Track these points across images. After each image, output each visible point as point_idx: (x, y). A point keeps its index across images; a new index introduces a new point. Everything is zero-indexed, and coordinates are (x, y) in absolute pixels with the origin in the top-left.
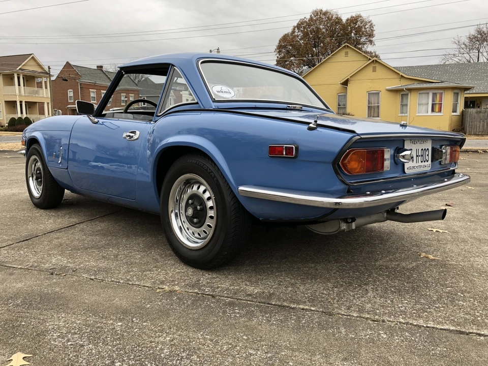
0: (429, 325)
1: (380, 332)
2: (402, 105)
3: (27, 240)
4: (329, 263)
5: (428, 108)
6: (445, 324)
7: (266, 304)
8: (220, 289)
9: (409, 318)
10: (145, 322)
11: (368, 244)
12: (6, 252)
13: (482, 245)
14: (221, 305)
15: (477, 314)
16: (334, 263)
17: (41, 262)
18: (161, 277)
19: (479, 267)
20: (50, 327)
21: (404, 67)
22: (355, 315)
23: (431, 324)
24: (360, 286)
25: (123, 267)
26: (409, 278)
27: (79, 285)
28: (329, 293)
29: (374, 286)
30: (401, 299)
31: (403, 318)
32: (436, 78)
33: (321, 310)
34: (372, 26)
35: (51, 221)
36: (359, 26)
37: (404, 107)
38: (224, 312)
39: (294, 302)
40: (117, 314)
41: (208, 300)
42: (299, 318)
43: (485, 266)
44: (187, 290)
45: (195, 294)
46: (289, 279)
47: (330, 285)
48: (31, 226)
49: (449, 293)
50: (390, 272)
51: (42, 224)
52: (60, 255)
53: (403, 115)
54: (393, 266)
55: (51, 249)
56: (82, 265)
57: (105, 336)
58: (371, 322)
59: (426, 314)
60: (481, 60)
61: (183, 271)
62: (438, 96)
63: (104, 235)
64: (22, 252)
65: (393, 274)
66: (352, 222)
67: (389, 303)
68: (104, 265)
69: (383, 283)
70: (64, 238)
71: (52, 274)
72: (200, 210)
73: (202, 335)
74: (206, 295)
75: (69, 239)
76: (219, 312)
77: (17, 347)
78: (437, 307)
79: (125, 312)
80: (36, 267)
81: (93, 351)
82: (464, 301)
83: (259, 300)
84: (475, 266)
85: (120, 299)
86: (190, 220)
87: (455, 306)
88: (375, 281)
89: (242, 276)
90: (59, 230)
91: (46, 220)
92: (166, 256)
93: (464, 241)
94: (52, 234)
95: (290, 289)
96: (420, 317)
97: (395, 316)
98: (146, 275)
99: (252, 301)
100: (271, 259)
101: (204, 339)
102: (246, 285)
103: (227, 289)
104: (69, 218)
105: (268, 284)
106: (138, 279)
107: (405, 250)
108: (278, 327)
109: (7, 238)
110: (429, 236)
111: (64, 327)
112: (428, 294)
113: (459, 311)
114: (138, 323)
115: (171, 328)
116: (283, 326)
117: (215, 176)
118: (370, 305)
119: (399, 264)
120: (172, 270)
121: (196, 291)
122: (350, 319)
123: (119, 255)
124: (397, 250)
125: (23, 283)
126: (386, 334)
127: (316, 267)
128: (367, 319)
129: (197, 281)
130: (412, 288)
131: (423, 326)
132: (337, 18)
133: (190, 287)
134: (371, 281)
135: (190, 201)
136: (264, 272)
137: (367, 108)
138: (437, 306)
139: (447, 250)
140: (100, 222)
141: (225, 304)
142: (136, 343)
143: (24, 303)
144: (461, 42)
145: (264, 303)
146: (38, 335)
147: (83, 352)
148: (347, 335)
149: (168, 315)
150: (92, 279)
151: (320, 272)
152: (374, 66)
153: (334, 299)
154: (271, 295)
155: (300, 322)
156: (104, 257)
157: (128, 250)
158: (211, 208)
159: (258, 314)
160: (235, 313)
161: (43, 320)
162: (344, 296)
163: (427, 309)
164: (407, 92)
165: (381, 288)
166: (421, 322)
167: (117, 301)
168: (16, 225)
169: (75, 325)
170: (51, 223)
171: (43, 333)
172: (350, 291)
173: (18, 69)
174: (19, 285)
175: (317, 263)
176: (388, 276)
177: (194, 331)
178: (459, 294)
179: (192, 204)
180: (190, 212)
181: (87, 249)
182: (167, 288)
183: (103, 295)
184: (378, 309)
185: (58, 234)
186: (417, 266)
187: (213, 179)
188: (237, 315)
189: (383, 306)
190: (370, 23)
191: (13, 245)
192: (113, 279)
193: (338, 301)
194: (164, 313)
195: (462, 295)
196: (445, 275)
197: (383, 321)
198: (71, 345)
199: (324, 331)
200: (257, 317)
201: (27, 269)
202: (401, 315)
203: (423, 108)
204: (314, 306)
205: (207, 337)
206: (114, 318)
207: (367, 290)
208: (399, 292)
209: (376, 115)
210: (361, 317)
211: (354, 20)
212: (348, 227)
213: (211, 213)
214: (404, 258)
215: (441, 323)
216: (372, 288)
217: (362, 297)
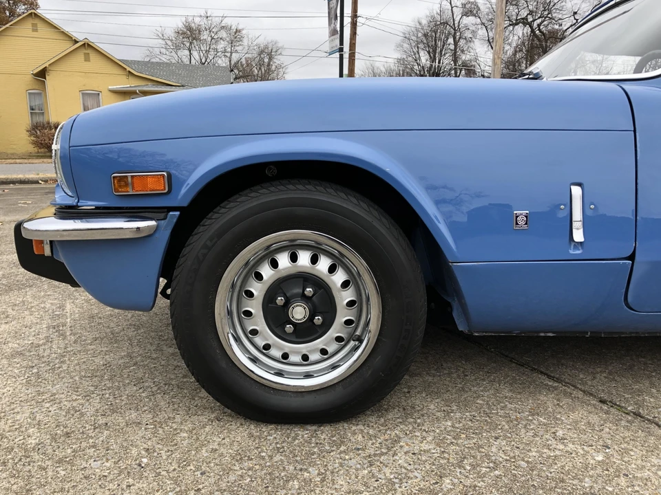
60: (193, 61)
144: (166, 37)
152: (87, 52)
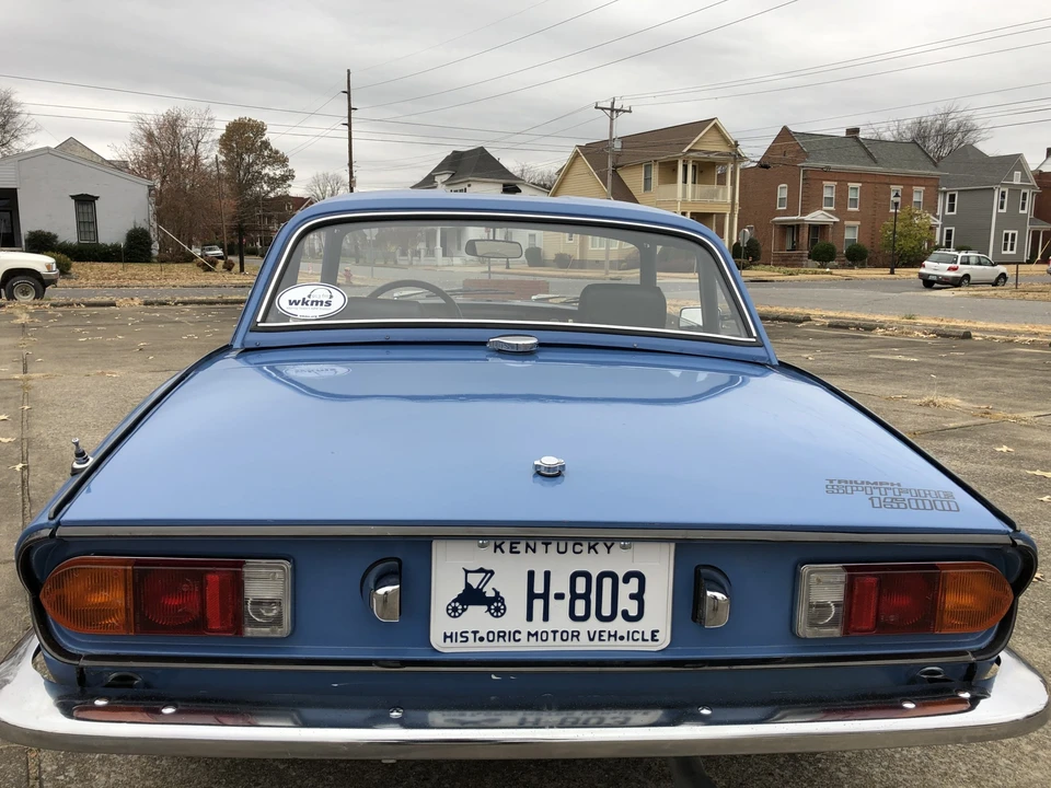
173: (685, 150)
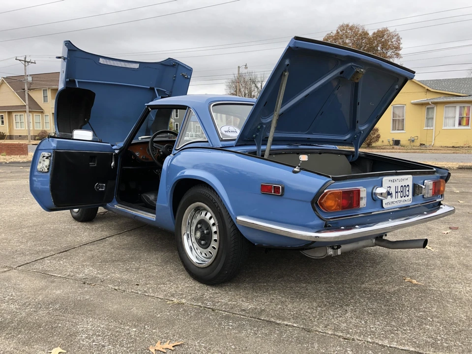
0: (392, 346)
1: (348, 349)
2: (428, 119)
3: (66, 251)
4: (320, 283)
5: (455, 121)
6: (407, 346)
7: (256, 319)
8: (219, 304)
9: (377, 338)
10: (154, 329)
11: (360, 267)
12: (49, 262)
13: (468, 271)
14: (218, 318)
15: (438, 338)
16: (324, 284)
17: (76, 272)
18: (172, 290)
19: (457, 293)
20: (80, 329)
21: (431, 81)
22: (330, 333)
23: (394, 345)
24: (341, 306)
25: (142, 279)
26: (388, 301)
27: (105, 294)
28: (312, 312)
29: (354, 307)
30: (375, 320)
31: (370, 338)
32: (464, 91)
33: (302, 326)
34: (398, 39)
35: (86, 234)
36: (385, 40)
37: (430, 121)
38: (220, 324)
39: (280, 319)
40: (133, 321)
41: (209, 313)
42: (281, 332)
43: (463, 293)
44: (192, 303)
45: (198, 307)
46: (280, 297)
47: (315, 304)
48: (70, 238)
49: (419, 317)
50: (372, 295)
51: (79, 236)
52: (92, 266)
53: (429, 128)
54: (376, 289)
55: (84, 261)
56: (109, 277)
57: (121, 340)
58: (342, 340)
59: (393, 335)
61: (191, 285)
62: (466, 109)
63: (129, 249)
64: (62, 262)
65: (374, 297)
66: (337, 249)
67: (362, 324)
68: (126, 276)
69: (363, 305)
70: (95, 250)
71: (84, 283)
72: (206, 234)
73: (198, 343)
74: (207, 308)
75: (99, 252)
76: (216, 324)
77: (54, 344)
78: (404, 330)
79: (139, 320)
80: (72, 276)
81: (112, 351)
82: (431, 325)
83: (251, 315)
84: (453, 292)
85: (137, 309)
86: (199, 241)
87: (421, 329)
88: (355, 303)
89: (240, 293)
90: (92, 243)
91: (82, 233)
92: (179, 271)
93: (452, 267)
94: (86, 246)
95: (279, 306)
96: (386, 338)
97: (364, 336)
98: (160, 288)
99: (245, 316)
100: (269, 278)
101: (200, 346)
102: (243, 301)
103: (226, 304)
104: (101, 231)
105: (261, 301)
106: (154, 292)
107: (393, 274)
108: (262, 340)
109: (50, 249)
110: (420, 261)
111: (91, 330)
112: (400, 317)
113: (424, 335)
114: (148, 330)
115: (174, 336)
116: (267, 339)
117: (218, 206)
118: (345, 325)
119: (382, 288)
120: (182, 284)
121: (199, 304)
122: (325, 336)
123: (140, 268)
124: (385, 273)
125: (62, 291)
126: (352, 351)
127: (307, 287)
128: (340, 337)
129: (202, 295)
130: (387, 310)
131: (387, 346)
132: (363, 32)
133: (195, 300)
134: (352, 302)
135: (199, 226)
136: (260, 290)
137: (392, 121)
138: (405, 328)
139: (433, 276)
140: (127, 236)
141: (222, 318)
142: (145, 347)
143: (61, 308)
145: (255, 318)
146: (71, 335)
147: (104, 351)
148: (318, 350)
149: (173, 324)
150: (116, 290)
151: (309, 292)
153: (315, 317)
154: (262, 311)
155: (281, 336)
156: (127, 270)
157: (147, 264)
158: (215, 232)
159: (248, 327)
160: (229, 325)
161: (75, 323)
162: (325, 315)
163: (395, 330)
164: (433, 106)
165: (360, 309)
166: (386, 343)
167: (134, 310)
168: (58, 236)
169: (99, 328)
170: (86, 236)
171: (75, 334)
172: (332, 311)
174: (58, 292)
175: (309, 283)
176: (369, 299)
177: (193, 339)
178: (429, 318)
179: (200, 228)
180: (198, 235)
181: (114, 261)
182: (175, 300)
183: (124, 304)
184: (351, 329)
185: (91, 247)
186: (399, 290)
187: (217, 208)
188: (230, 328)
189: (357, 326)
190: (397, 36)
191: (55, 256)
192: (133, 290)
193: (318, 320)
194: (170, 322)
195: (431, 320)
196: (422, 300)
197: (353, 340)
198: (95, 345)
199: (300, 345)
200: (246, 330)
201: (65, 277)
202: (370, 335)
203: (451, 121)
204: (297, 323)
205: (202, 344)
206: (131, 324)
207: (346, 310)
208: (375, 314)
209: (400, 128)
210: (335, 335)
211: (380, 34)
212: (335, 253)
213: (215, 237)
214: (389, 281)
215: (404, 344)
216: (351, 309)
217: (340, 317)
